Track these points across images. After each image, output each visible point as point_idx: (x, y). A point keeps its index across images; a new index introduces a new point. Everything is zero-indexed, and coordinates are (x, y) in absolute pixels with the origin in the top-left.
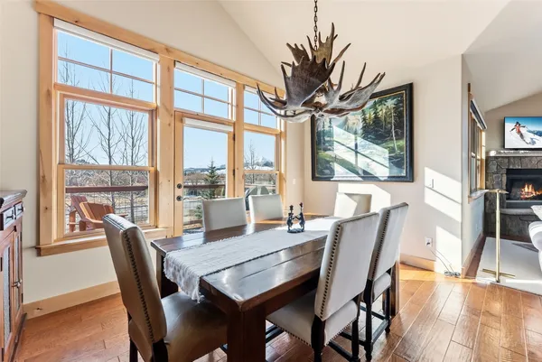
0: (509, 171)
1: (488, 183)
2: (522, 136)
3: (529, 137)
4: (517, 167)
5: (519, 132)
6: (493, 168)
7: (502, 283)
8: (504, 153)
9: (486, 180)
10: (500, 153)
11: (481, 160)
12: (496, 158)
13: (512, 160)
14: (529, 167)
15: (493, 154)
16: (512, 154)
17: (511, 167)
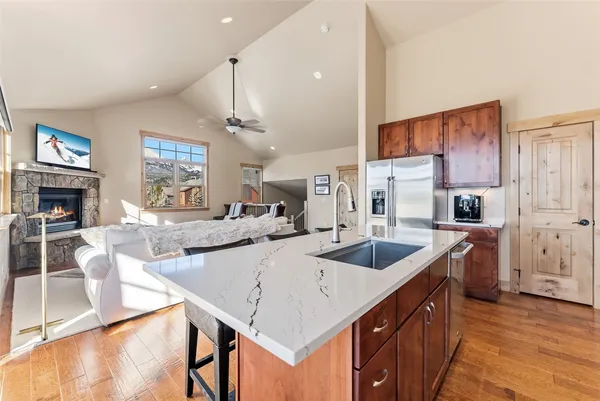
0: (42, 190)
1: (16, 205)
2: (58, 151)
3: (67, 154)
4: (51, 186)
5: (55, 146)
6: (22, 184)
7: (50, 339)
8: (36, 167)
9: (13, 201)
10: (31, 167)
11: (5, 173)
12: (26, 172)
13: (45, 177)
14: (63, 186)
15: (22, 166)
16: (46, 169)
17: (44, 185)
